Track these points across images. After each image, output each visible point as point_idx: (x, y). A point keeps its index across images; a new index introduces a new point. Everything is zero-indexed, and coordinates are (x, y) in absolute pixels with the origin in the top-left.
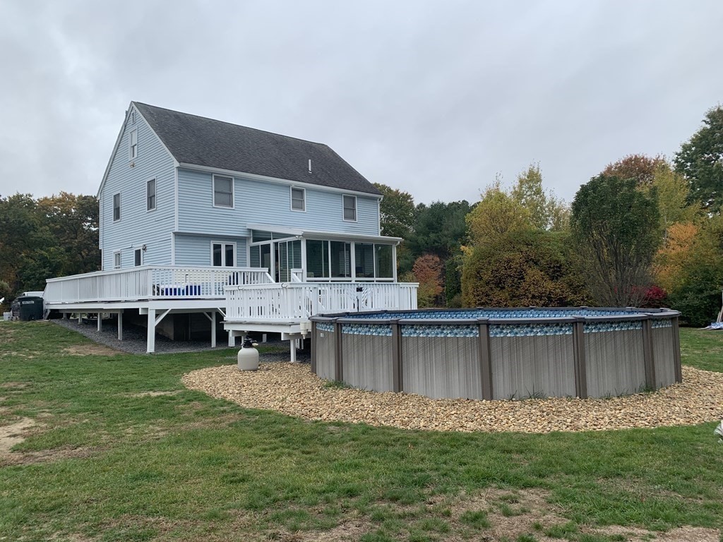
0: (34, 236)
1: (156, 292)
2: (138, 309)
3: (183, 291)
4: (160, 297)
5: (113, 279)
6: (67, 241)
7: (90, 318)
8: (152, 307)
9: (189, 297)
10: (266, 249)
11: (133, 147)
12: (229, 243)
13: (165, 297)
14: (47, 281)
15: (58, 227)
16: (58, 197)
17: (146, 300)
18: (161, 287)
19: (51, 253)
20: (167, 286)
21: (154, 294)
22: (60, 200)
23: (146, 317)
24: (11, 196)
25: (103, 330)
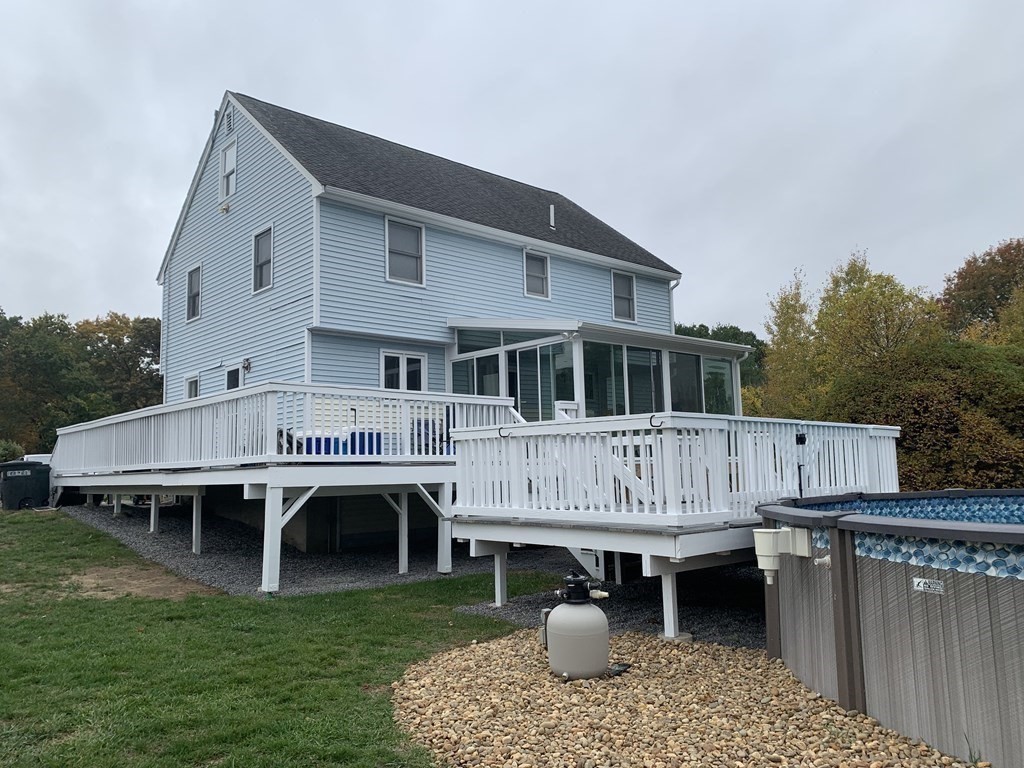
0: (68, 376)
1: (285, 446)
2: (241, 487)
3: (345, 444)
4: (295, 457)
5: (186, 419)
6: (115, 384)
7: (137, 506)
8: (277, 480)
9: (358, 458)
10: (489, 365)
11: (228, 177)
12: (414, 355)
13: (304, 457)
14: (60, 431)
15: (103, 363)
16: (105, 320)
17: (262, 466)
18: (297, 435)
19: (92, 401)
20: (309, 434)
21: (280, 451)
22: (107, 324)
23: (259, 505)
24: (37, 318)
25: (162, 530)
